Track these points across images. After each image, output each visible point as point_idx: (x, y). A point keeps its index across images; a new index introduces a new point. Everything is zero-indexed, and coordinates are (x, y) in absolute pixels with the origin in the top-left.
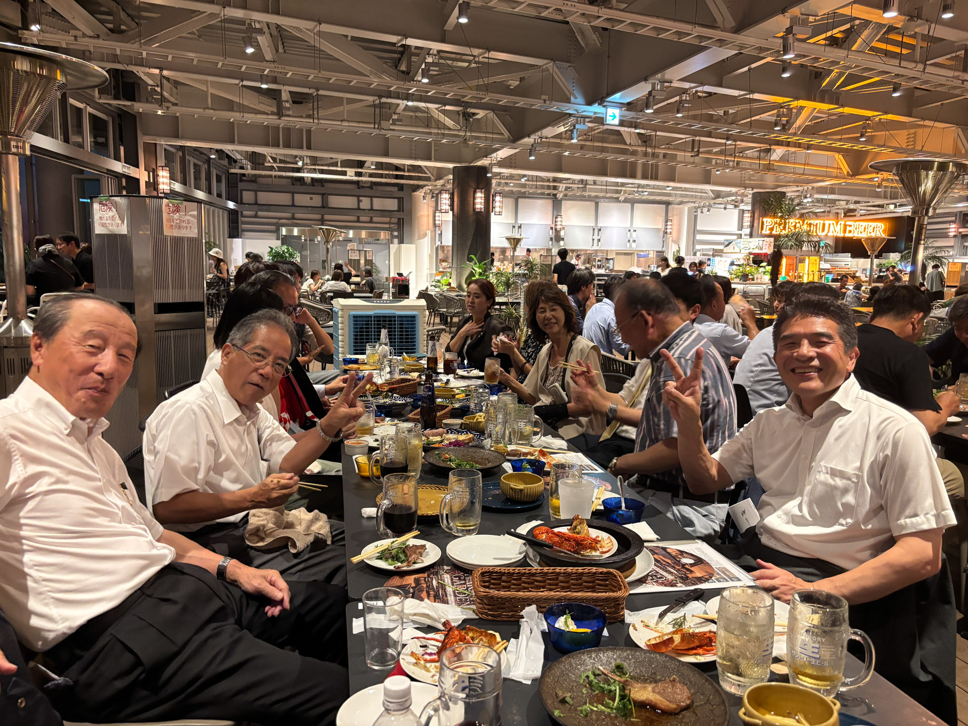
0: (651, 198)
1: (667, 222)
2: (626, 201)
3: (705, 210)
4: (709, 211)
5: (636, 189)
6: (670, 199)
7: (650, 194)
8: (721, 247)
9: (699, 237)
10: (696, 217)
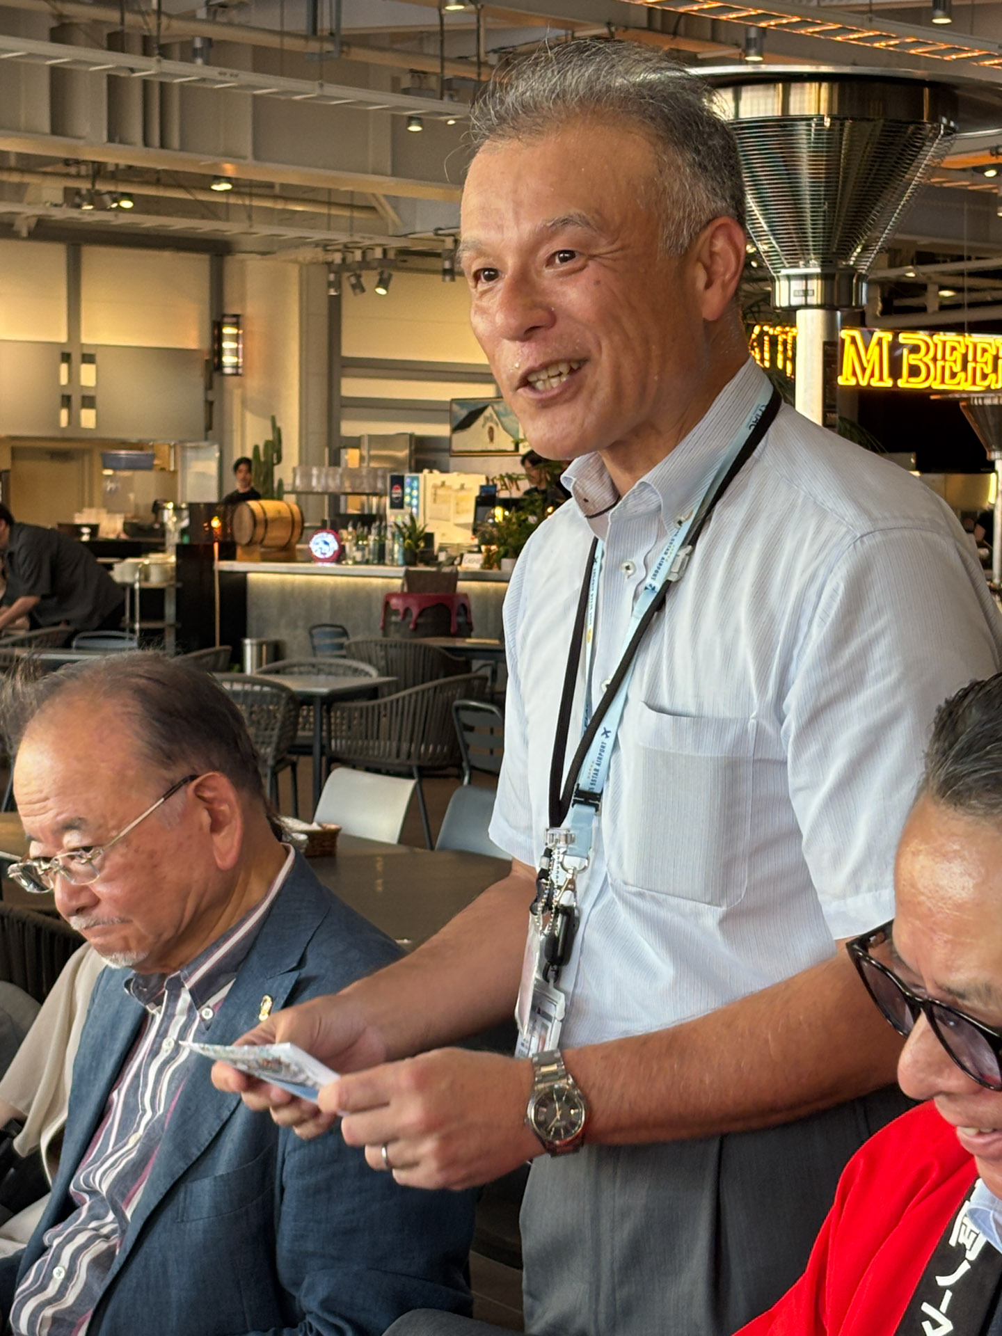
0: (149, 222)
1: (217, 326)
2: (44, 231)
3: (369, 278)
4: (384, 283)
5: (84, 186)
6: (230, 228)
7: (144, 204)
8: (441, 430)
9: (352, 387)
10: (335, 307)
